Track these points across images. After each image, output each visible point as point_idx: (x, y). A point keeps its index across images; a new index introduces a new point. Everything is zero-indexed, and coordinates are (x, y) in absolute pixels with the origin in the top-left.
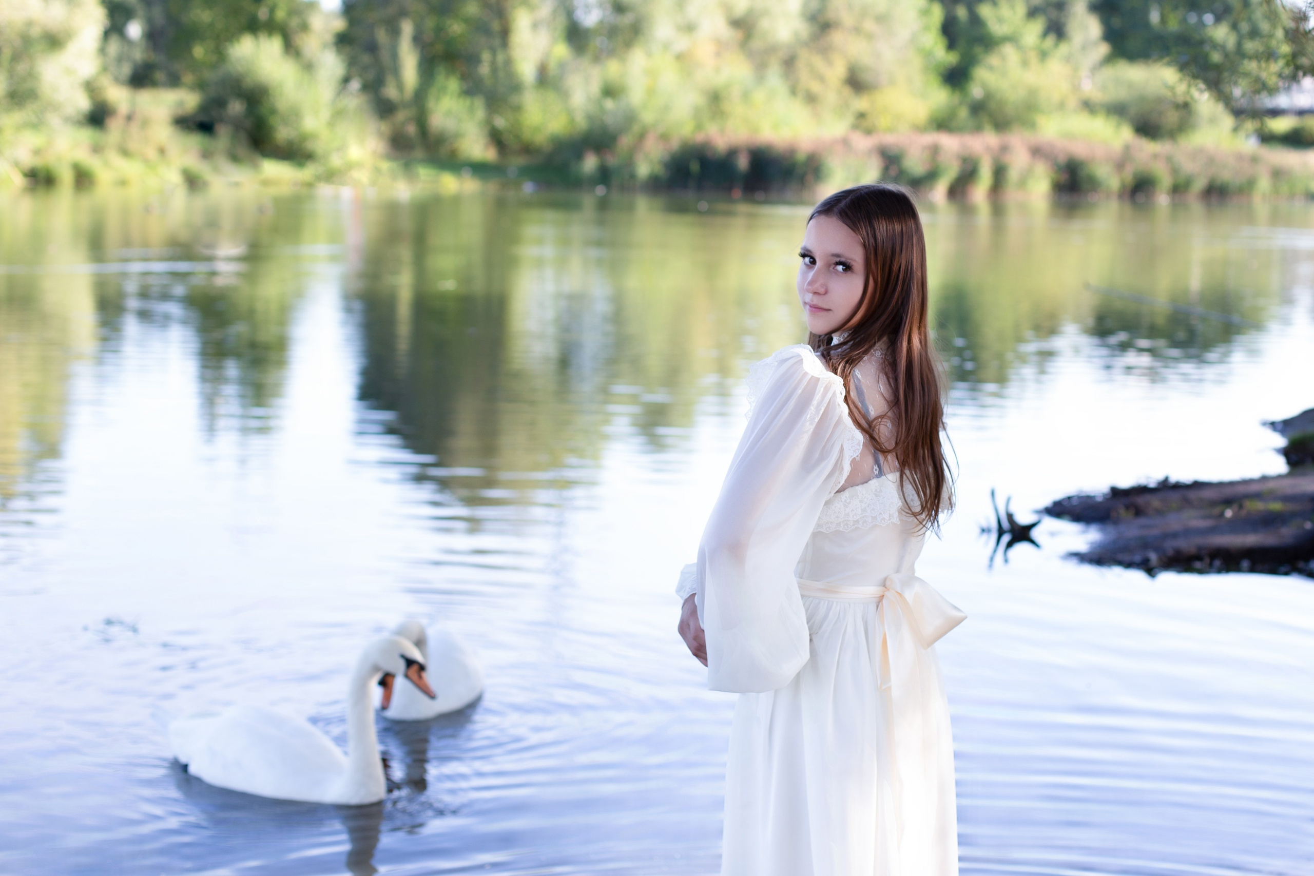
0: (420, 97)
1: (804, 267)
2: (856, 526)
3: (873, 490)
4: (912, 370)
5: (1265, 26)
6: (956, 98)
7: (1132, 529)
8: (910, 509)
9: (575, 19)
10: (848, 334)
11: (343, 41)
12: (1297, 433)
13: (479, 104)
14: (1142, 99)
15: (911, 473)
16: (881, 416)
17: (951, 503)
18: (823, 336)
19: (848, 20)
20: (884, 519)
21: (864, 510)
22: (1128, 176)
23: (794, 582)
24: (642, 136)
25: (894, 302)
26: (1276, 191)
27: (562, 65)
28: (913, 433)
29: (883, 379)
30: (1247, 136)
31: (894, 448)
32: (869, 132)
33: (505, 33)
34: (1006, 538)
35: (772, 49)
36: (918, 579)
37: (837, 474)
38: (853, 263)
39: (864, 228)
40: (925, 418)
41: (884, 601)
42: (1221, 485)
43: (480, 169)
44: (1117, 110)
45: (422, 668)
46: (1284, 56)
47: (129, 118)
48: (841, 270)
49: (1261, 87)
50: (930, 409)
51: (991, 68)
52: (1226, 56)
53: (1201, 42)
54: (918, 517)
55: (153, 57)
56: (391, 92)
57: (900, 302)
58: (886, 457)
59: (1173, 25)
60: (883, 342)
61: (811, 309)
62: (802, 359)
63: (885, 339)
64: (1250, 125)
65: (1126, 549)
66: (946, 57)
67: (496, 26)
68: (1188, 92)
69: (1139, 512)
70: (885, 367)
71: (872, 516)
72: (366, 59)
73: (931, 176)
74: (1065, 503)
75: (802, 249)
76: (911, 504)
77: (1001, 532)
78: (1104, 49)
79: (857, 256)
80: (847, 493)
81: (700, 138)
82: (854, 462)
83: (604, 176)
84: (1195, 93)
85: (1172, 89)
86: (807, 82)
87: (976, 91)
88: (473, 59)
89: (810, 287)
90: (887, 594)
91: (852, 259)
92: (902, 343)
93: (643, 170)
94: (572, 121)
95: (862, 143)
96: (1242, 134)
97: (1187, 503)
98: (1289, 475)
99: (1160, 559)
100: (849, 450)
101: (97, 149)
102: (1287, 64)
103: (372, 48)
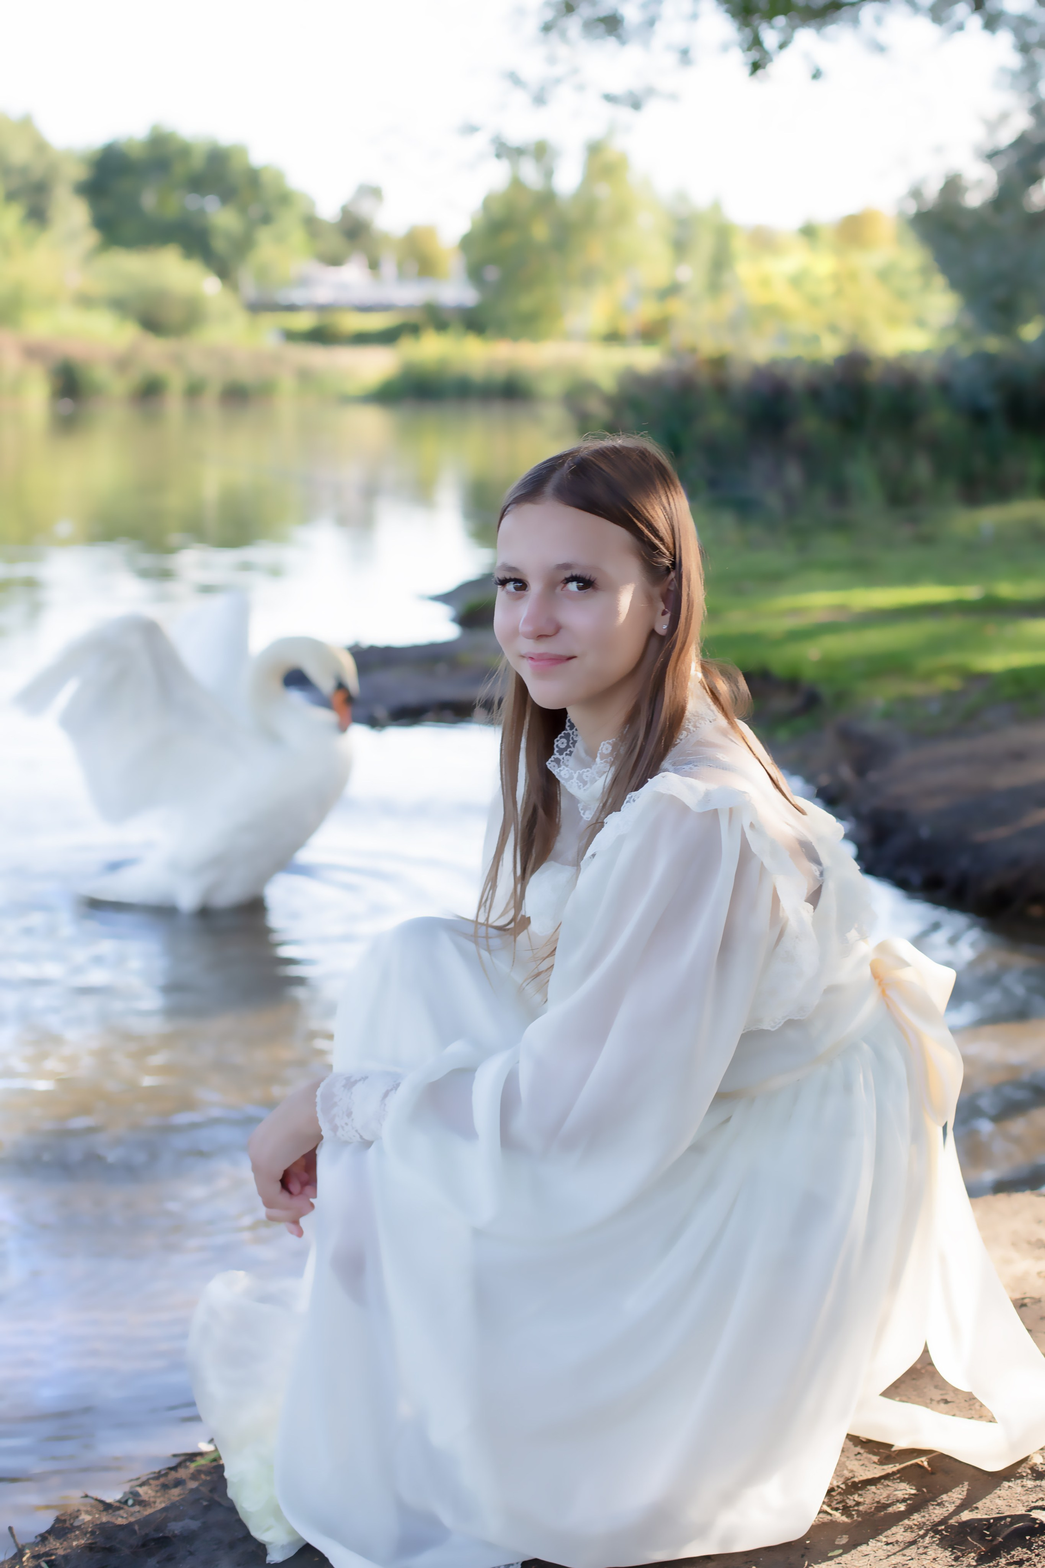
1: (507, 598)
14: (143, 293)
22: (135, 379)
30: (266, 333)
44: (116, 304)
52: (231, 243)
53: (203, 230)
59: (170, 208)
61: (534, 661)
64: (269, 321)
78: (93, 237)
96: (259, 331)
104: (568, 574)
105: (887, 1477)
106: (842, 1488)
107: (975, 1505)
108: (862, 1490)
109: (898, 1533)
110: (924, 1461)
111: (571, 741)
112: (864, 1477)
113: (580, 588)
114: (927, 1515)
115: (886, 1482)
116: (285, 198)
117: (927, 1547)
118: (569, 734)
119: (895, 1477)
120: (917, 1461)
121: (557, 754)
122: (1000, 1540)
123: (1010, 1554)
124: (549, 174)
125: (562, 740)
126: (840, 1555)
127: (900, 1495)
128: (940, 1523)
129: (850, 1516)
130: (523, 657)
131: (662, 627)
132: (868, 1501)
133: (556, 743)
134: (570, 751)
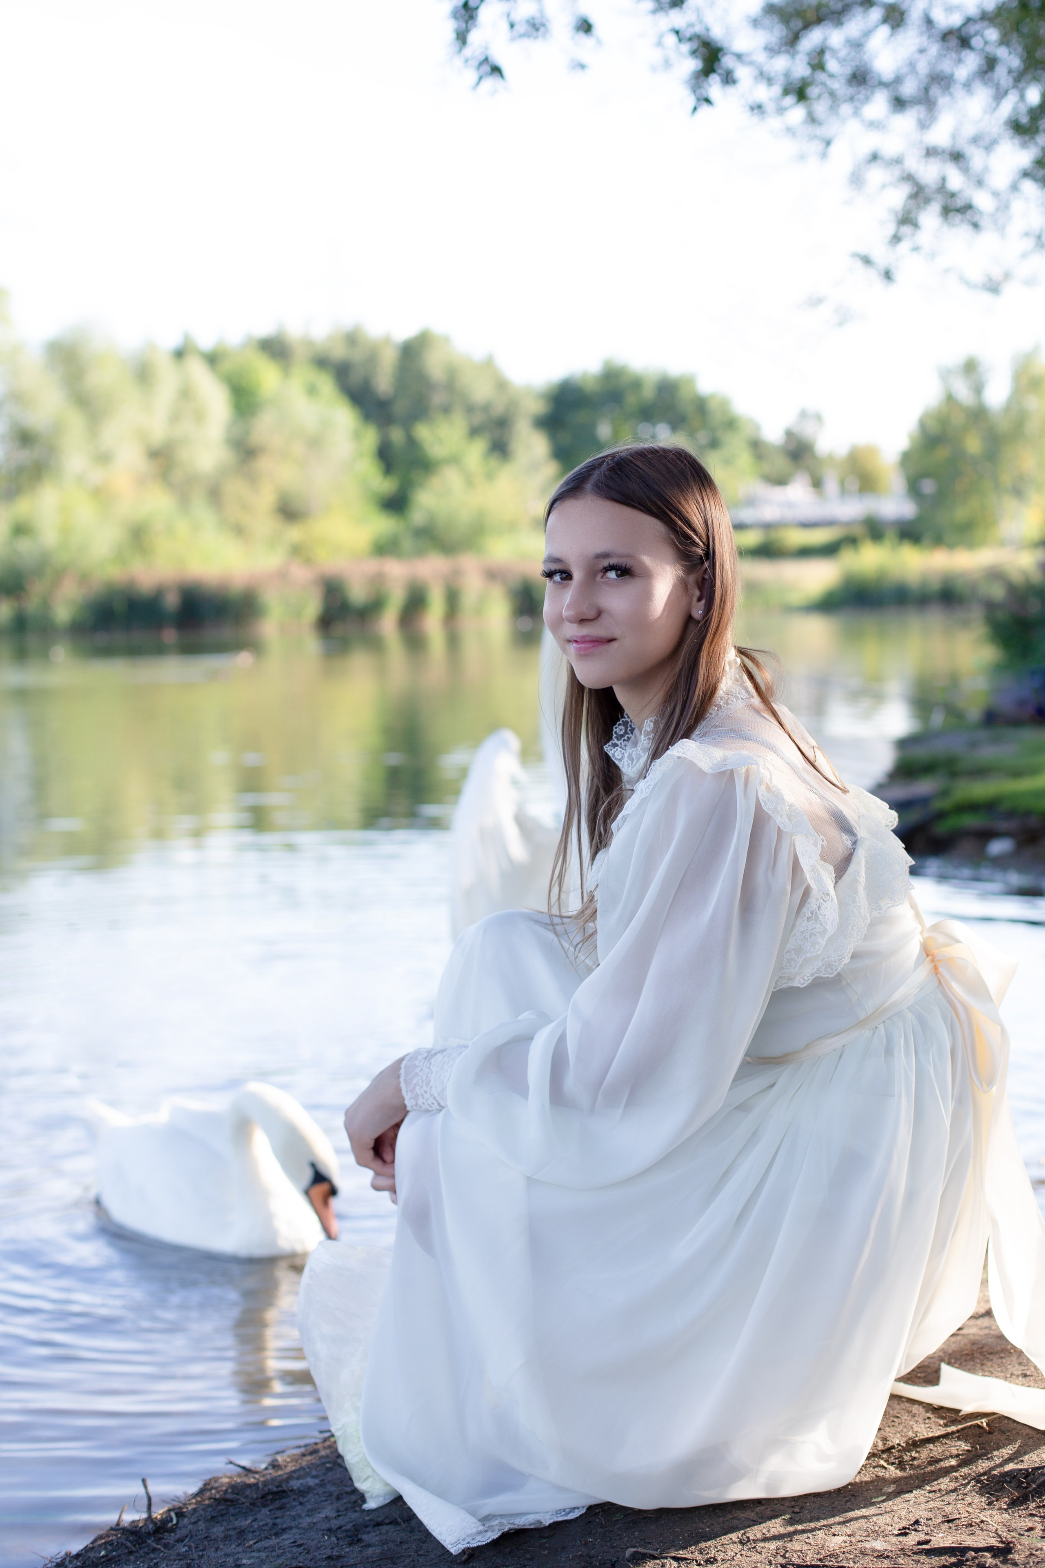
6: (398, 524)
19: (276, 444)
24: (58, 577)
32: (307, 562)
35: (194, 480)
48: (616, 574)
51: (433, 492)
61: (578, 645)
66: (383, 485)
73: (377, 606)
81: (122, 576)
83: (20, 626)
86: (236, 513)
93: (62, 615)
95: (302, 574)
104: (606, 563)
105: (946, 1436)
106: (902, 1447)
107: (1021, 1459)
108: (920, 1448)
109: (945, 1483)
110: (984, 1422)
111: (629, 728)
112: (926, 1436)
113: (618, 576)
114: (974, 1468)
115: (945, 1441)
116: (731, 424)
117: (966, 1494)
118: (627, 722)
119: (954, 1436)
120: (978, 1422)
121: (615, 740)
122: (1034, 1486)
123: (1041, 1498)
124: (978, 389)
125: (620, 727)
126: (883, 1501)
127: (954, 1451)
128: (984, 1474)
129: (903, 1469)
130: (569, 641)
131: (698, 612)
132: (923, 1456)
133: (615, 730)
134: (628, 737)
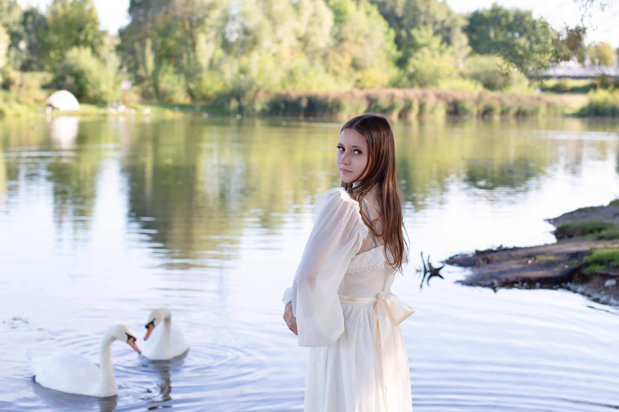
0: (155, 74)
1: (339, 152)
2: (365, 270)
3: (373, 254)
4: (389, 198)
5: (543, 38)
6: (402, 73)
7: (486, 270)
8: (389, 262)
9: (226, 37)
10: (360, 182)
11: (119, 49)
12: (560, 225)
13: (182, 77)
14: (487, 72)
15: (389, 245)
16: (376, 219)
17: (407, 259)
18: (349, 184)
19: (351, 37)
20: (378, 267)
21: (369, 263)
22: (481, 107)
23: (337, 296)
24: (257, 92)
25: (381, 167)
26: (548, 113)
27: (221, 60)
28: (390, 227)
29: (377, 203)
30: (535, 89)
31: (382, 234)
32: (362, 88)
33: (194, 45)
34: (428, 274)
35: (317, 51)
36: (392, 294)
37: (356, 246)
38: (362, 150)
39: (367, 134)
40: (395, 220)
41: (377, 305)
42: (526, 248)
43: (183, 107)
44: (475, 77)
45: (135, 339)
46: (552, 52)
47: (21, 86)
48: (357, 153)
49: (542, 66)
50: (398, 216)
51: (417, 59)
52: (525, 51)
53: (514, 46)
54: (393, 266)
55: (31, 57)
56: (141, 72)
57: (384, 168)
58: (378, 239)
59: (501, 38)
60: (376, 186)
61: (343, 171)
62: (341, 194)
63: (377, 184)
64: (536, 83)
65: (483, 279)
66: (397, 54)
67: (190, 42)
68: (508, 68)
69: (489, 262)
70: (377, 197)
71: (372, 266)
72: (130, 57)
73: (391, 108)
74: (455, 258)
75: (338, 144)
76: (390, 260)
77: (426, 272)
78: (469, 49)
79: (364, 147)
80: (361, 255)
81: (284, 92)
82: (364, 241)
83: (240, 110)
84: (511, 69)
85: (500, 67)
86: (333, 66)
87: (411, 69)
88: (180, 57)
89: (343, 162)
90: (378, 301)
91: (362, 148)
92: (385, 187)
93: (258, 107)
94: (225, 85)
95: (359, 93)
96: (532, 87)
97: (511, 257)
98: (557, 243)
99: (499, 283)
100: (362, 235)
101: (6, 100)
102: (553, 55)
103: (133, 52)
104: (355, 149)
